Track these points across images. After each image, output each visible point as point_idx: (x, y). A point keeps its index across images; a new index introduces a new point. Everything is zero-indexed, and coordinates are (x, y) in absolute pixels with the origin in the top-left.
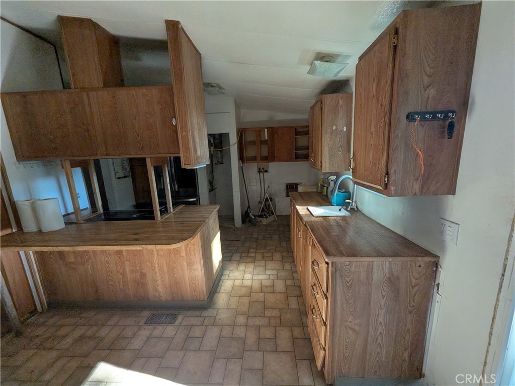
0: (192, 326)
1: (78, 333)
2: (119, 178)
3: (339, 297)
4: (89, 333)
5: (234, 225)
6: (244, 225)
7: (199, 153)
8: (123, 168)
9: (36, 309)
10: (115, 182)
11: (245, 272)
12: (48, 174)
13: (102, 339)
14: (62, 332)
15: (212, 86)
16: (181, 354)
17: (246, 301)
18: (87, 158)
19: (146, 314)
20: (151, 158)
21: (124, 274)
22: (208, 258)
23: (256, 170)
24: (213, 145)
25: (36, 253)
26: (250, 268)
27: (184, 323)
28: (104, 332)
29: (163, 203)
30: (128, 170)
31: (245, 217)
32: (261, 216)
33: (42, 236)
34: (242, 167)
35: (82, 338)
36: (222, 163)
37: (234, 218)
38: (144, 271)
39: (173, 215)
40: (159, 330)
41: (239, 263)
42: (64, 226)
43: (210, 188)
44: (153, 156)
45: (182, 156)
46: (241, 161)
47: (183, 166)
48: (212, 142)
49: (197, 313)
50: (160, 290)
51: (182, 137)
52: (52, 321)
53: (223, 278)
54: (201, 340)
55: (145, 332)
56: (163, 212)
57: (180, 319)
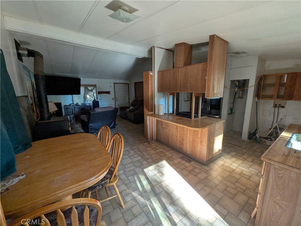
0: (196, 168)
1: (161, 150)
2: (185, 101)
3: (271, 180)
4: (164, 152)
5: (241, 138)
6: (249, 141)
7: (215, 92)
8: (188, 97)
9: (153, 139)
10: (183, 102)
11: (234, 162)
12: (163, 97)
13: (166, 155)
14: (158, 148)
15: (239, 53)
16: (188, 173)
17: (228, 174)
18: (174, 92)
19: (181, 155)
20: (194, 93)
21: (177, 137)
22: (211, 143)
23: (272, 105)
24: (238, 87)
25: (156, 120)
26: (240, 162)
27: (193, 165)
28: (167, 153)
29: (196, 113)
30: (189, 98)
31: (252, 136)
32: (267, 138)
33: (158, 116)
34: (257, 102)
35: (161, 152)
36: (242, 98)
37: (242, 134)
38: (183, 138)
39: (200, 119)
40: (184, 162)
41: (233, 157)
42: (163, 114)
43: (230, 112)
44: (195, 92)
45: (206, 92)
46: (257, 98)
47: (206, 97)
48: (237, 85)
49: (200, 165)
50: (188, 148)
51: (208, 84)
52: (156, 144)
53: (219, 159)
54: (198, 174)
55: (179, 160)
56: (196, 117)
57: (192, 163)
